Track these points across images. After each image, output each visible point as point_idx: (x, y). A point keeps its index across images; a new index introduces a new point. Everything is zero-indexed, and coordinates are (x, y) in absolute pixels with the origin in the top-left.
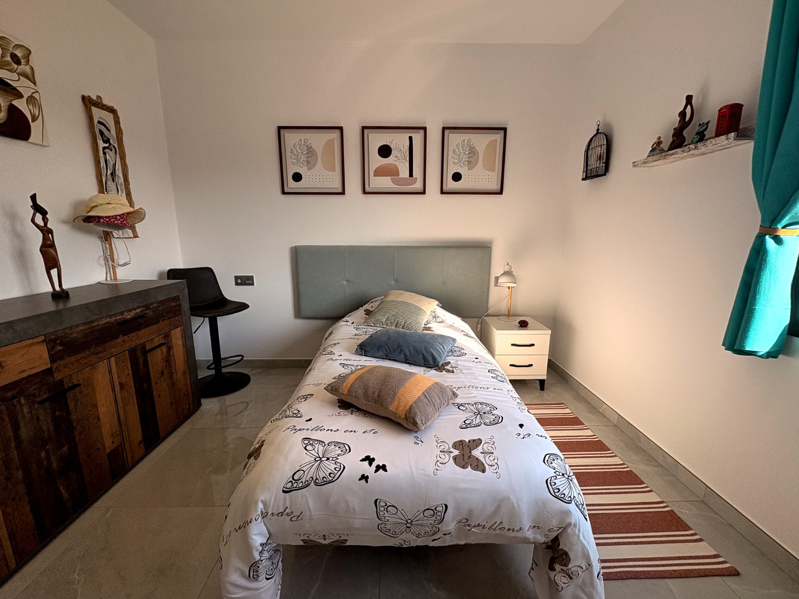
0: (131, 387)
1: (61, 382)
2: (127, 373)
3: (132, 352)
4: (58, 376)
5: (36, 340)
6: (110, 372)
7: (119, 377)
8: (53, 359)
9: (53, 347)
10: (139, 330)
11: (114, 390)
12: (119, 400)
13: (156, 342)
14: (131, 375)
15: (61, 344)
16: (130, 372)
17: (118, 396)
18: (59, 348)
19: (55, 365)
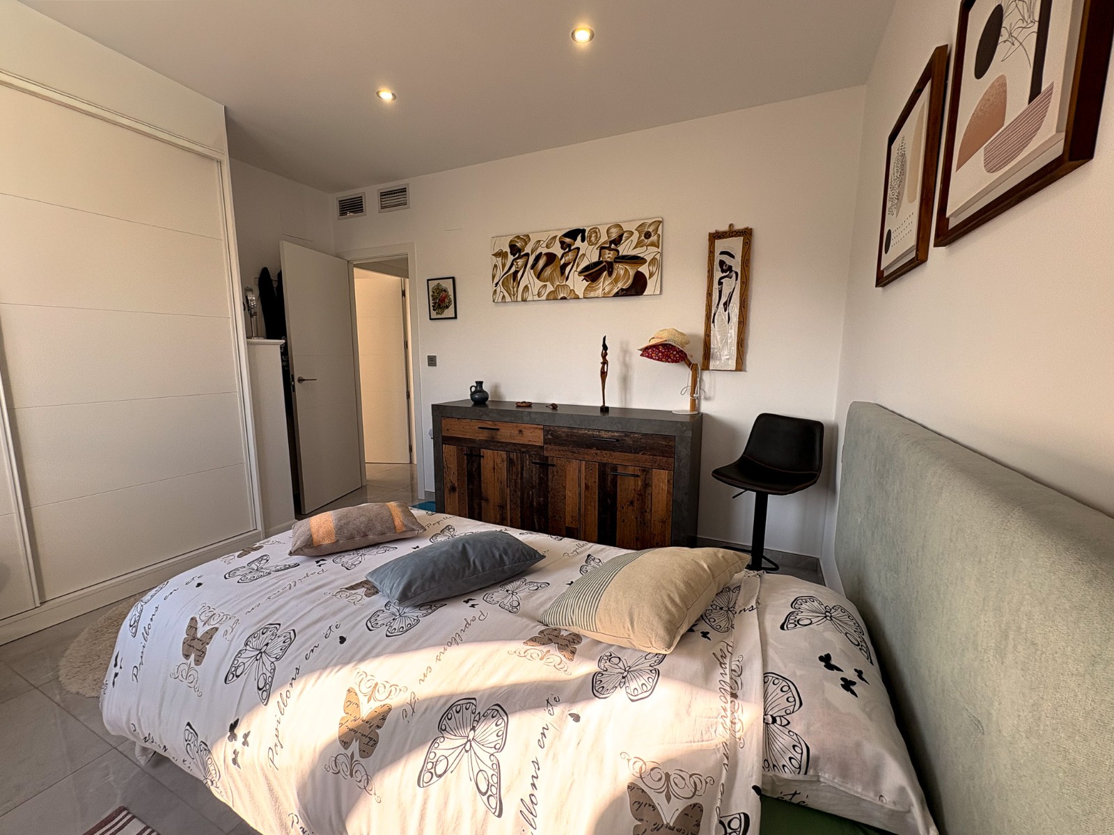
0: (595, 493)
1: (547, 458)
2: (593, 480)
3: (603, 466)
4: (546, 454)
5: (539, 426)
6: (580, 471)
7: (586, 479)
8: (545, 443)
9: (547, 435)
10: (614, 451)
11: (580, 486)
12: (583, 496)
13: (630, 470)
14: (597, 484)
15: (552, 435)
16: (597, 481)
17: (583, 492)
18: (550, 437)
19: (546, 446)
